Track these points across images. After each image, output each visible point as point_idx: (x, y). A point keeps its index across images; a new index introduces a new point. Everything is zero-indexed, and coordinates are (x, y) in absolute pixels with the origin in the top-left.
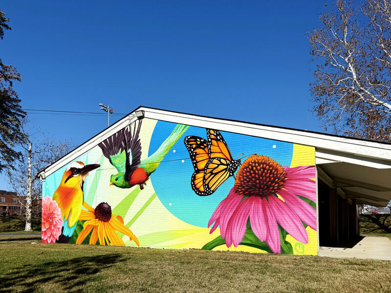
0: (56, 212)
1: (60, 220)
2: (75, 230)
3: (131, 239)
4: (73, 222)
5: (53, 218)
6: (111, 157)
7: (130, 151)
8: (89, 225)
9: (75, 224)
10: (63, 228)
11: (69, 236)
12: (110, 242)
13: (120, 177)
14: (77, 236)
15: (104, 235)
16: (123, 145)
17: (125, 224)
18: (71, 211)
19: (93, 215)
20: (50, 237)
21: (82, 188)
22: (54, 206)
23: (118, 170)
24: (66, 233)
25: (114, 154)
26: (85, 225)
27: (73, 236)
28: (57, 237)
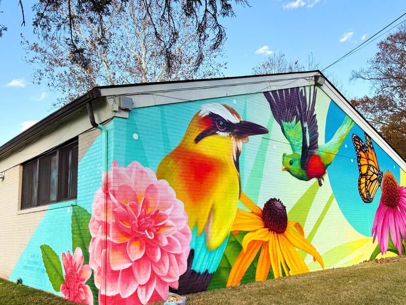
0: (168, 212)
1: (184, 232)
2: (224, 255)
3: (315, 259)
4: (218, 236)
5: (157, 230)
6: (284, 123)
7: (306, 125)
8: (254, 241)
9: (224, 241)
10: (192, 252)
11: (210, 271)
12: (289, 269)
13: (295, 160)
14: (229, 268)
15: (280, 259)
16: (298, 113)
17: (306, 237)
18: (213, 210)
19: (260, 221)
20: (147, 285)
21: (237, 164)
22: (160, 195)
23: (293, 149)
24: (199, 266)
25: (286, 121)
26: (245, 242)
27: (219, 269)
28: (174, 281)
